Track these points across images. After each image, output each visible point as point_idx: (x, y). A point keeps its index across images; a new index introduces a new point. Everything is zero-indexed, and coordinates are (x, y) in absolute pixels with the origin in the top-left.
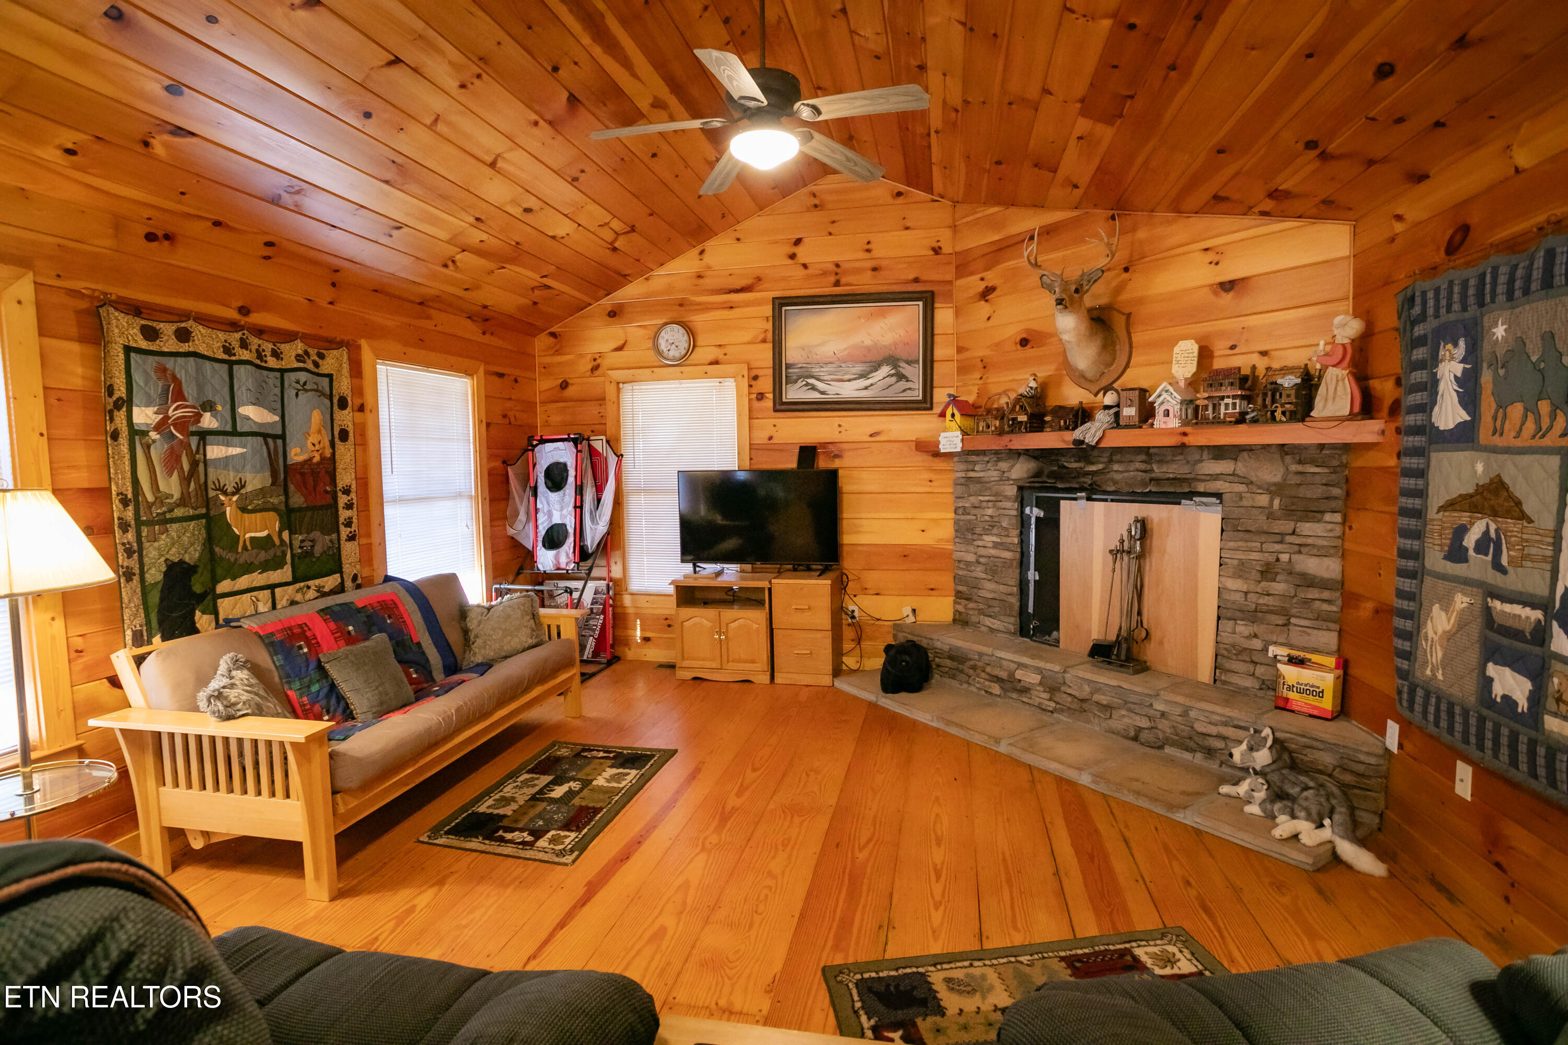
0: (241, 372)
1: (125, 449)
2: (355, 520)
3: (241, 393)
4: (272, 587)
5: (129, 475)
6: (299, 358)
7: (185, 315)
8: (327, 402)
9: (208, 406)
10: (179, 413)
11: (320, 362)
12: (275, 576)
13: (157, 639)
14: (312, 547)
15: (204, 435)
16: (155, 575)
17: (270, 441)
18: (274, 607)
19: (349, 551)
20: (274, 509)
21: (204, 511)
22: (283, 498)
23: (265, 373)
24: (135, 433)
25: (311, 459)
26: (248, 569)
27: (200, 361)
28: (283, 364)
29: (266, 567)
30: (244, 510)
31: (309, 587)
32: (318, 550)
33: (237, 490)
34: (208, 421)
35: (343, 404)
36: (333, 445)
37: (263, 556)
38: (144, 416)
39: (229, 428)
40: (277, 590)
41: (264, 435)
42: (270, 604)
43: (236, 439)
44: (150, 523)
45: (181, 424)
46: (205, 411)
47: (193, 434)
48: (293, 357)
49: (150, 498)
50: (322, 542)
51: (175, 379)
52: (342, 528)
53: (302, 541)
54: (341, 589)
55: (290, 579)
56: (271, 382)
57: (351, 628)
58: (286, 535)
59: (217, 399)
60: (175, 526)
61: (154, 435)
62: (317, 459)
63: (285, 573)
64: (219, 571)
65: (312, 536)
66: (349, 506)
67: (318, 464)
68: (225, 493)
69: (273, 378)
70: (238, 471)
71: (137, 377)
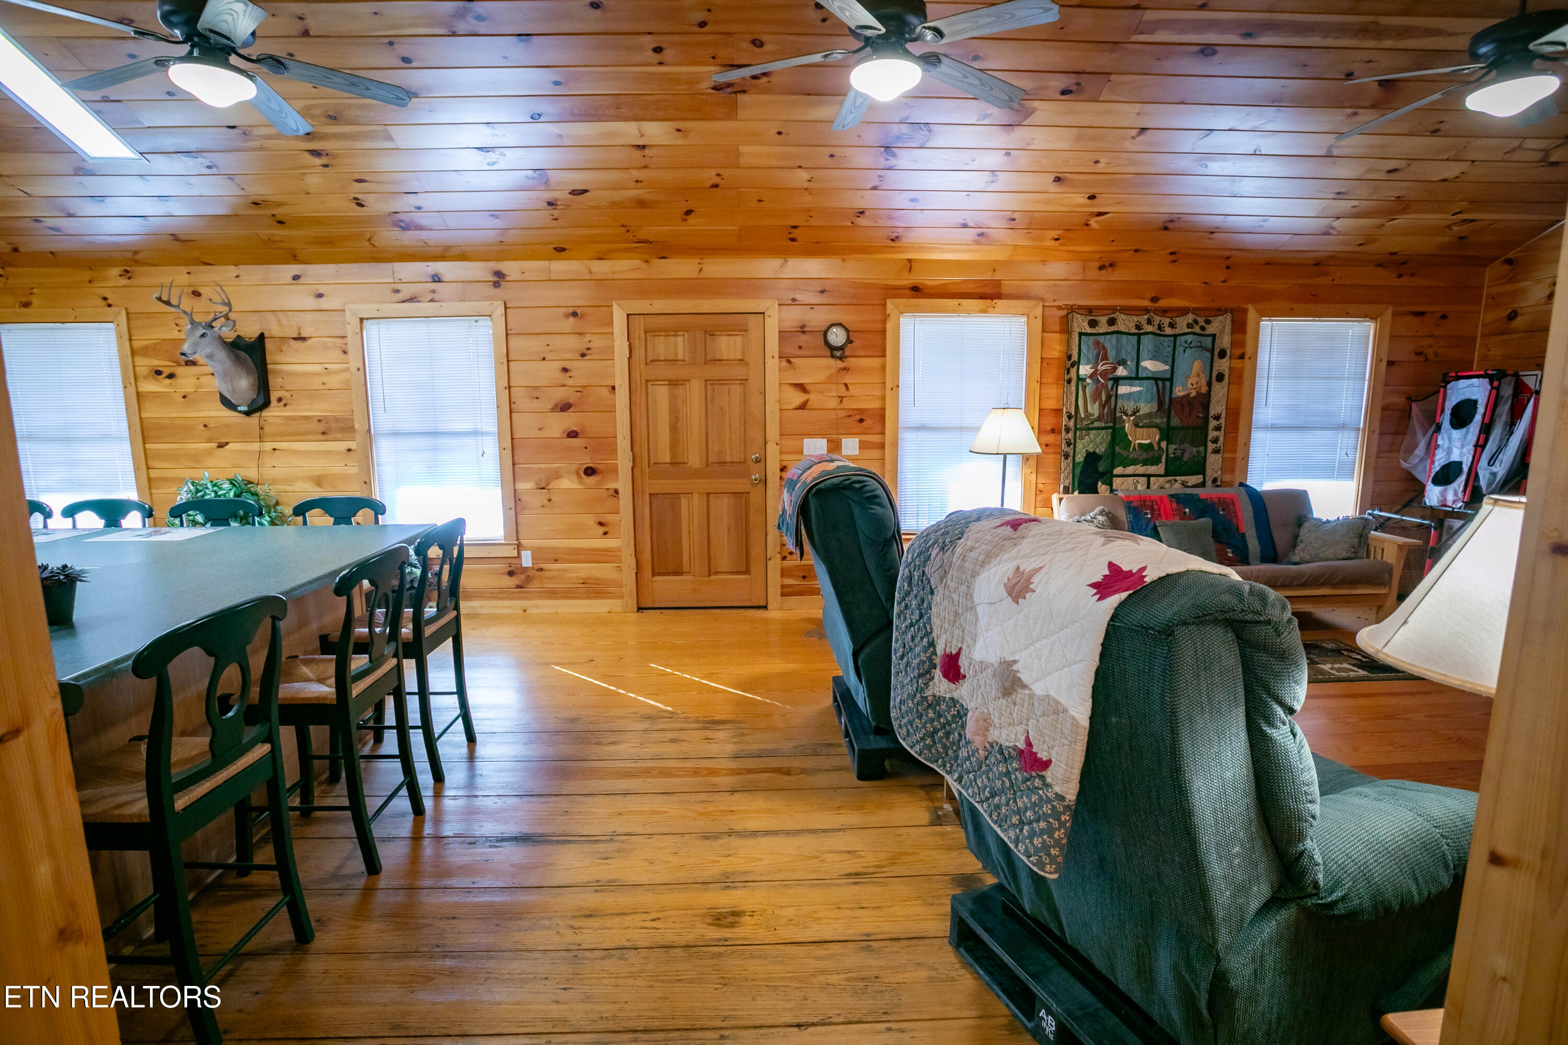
0: (1145, 340)
1: (1074, 389)
2: (1221, 439)
3: (1144, 352)
4: (1148, 476)
5: (1074, 402)
6: (1189, 326)
7: (1114, 309)
8: (1208, 355)
9: (1123, 362)
10: (1104, 368)
11: (1207, 326)
12: (1151, 469)
13: (1076, 493)
14: (1182, 454)
15: (1117, 381)
16: (1080, 458)
17: (1160, 383)
18: (1148, 487)
19: (1214, 462)
20: (1156, 426)
21: (1111, 425)
22: (1165, 420)
23: (1162, 338)
24: (1079, 379)
25: (1189, 394)
26: (1134, 462)
27: (1120, 336)
28: (1177, 331)
29: (1145, 463)
30: (1137, 425)
31: (1176, 481)
32: (1186, 456)
33: (1134, 413)
34: (1121, 371)
35: (1222, 354)
36: (1209, 384)
37: (1144, 456)
38: (1085, 370)
39: (1133, 375)
40: (1152, 479)
41: (1155, 379)
42: (1145, 486)
43: (1138, 382)
44: (1081, 429)
45: (1104, 374)
46: (1119, 365)
47: (1110, 379)
48: (1185, 326)
49: (1083, 415)
50: (1191, 452)
51: (1104, 348)
52: (1209, 444)
53: (1175, 449)
54: (1202, 485)
55: (1163, 472)
56: (1166, 344)
57: (1187, 510)
58: (1164, 444)
59: (1129, 357)
60: (1094, 432)
61: (1089, 381)
62: (1194, 394)
63: (1160, 468)
64: (1116, 462)
65: (1182, 447)
66: (1218, 428)
67: (1194, 398)
68: (1126, 415)
69: (1168, 342)
70: (1135, 401)
71: (1084, 349)
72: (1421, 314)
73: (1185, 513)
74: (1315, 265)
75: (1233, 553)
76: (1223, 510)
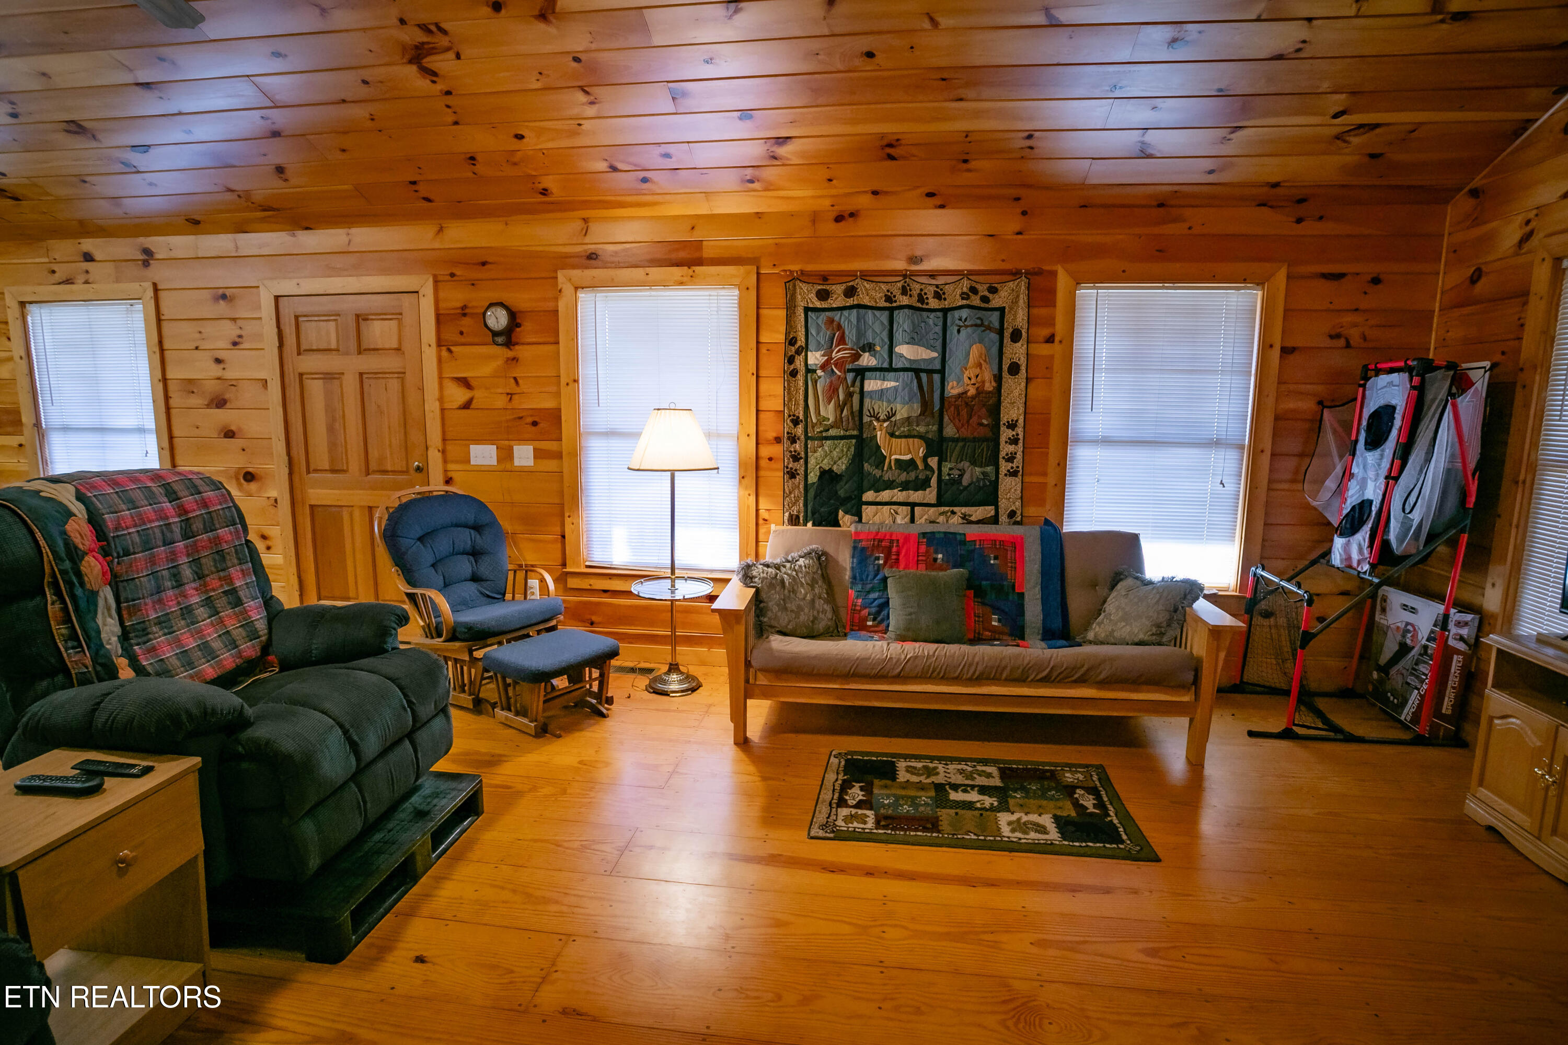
0: (900, 316)
1: (801, 383)
2: (1019, 456)
3: (898, 335)
4: (913, 505)
5: (802, 402)
6: (964, 296)
7: (852, 274)
8: (994, 337)
9: (869, 348)
10: (840, 355)
11: (991, 296)
12: (915, 496)
13: (810, 524)
14: (961, 476)
15: (861, 373)
16: (813, 478)
17: (924, 376)
18: (912, 520)
19: (1009, 489)
20: (920, 437)
21: (855, 433)
22: (935, 428)
23: (925, 314)
24: (809, 371)
25: (966, 392)
26: (890, 485)
27: (862, 311)
28: (946, 304)
29: (905, 486)
30: (892, 435)
31: (953, 513)
32: (966, 481)
33: (888, 418)
34: (867, 360)
35: (1016, 336)
36: (998, 379)
37: (903, 477)
38: (815, 358)
39: (886, 365)
40: (916, 508)
41: (916, 370)
42: (908, 519)
43: (892, 374)
44: (812, 439)
45: (840, 364)
46: (864, 351)
47: (850, 371)
48: (958, 297)
49: (814, 421)
50: (972, 474)
51: (839, 327)
52: (1002, 463)
53: (951, 469)
54: (995, 520)
55: (934, 501)
56: (931, 322)
57: (940, 556)
58: (933, 462)
59: (877, 340)
60: (828, 442)
61: (820, 372)
62: (972, 391)
63: (930, 495)
64: (865, 483)
65: (961, 465)
66: (1014, 441)
67: (973, 398)
68: (878, 419)
69: (933, 320)
70: (889, 402)
71: (813, 331)
72: (1339, 276)
73: (935, 560)
74: (1161, 205)
75: (999, 621)
76: (996, 558)
